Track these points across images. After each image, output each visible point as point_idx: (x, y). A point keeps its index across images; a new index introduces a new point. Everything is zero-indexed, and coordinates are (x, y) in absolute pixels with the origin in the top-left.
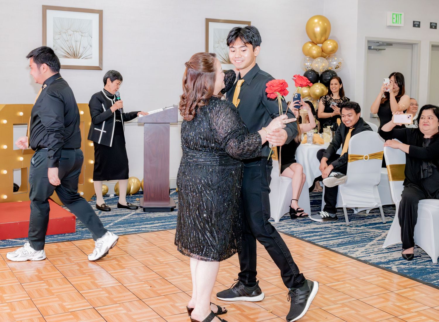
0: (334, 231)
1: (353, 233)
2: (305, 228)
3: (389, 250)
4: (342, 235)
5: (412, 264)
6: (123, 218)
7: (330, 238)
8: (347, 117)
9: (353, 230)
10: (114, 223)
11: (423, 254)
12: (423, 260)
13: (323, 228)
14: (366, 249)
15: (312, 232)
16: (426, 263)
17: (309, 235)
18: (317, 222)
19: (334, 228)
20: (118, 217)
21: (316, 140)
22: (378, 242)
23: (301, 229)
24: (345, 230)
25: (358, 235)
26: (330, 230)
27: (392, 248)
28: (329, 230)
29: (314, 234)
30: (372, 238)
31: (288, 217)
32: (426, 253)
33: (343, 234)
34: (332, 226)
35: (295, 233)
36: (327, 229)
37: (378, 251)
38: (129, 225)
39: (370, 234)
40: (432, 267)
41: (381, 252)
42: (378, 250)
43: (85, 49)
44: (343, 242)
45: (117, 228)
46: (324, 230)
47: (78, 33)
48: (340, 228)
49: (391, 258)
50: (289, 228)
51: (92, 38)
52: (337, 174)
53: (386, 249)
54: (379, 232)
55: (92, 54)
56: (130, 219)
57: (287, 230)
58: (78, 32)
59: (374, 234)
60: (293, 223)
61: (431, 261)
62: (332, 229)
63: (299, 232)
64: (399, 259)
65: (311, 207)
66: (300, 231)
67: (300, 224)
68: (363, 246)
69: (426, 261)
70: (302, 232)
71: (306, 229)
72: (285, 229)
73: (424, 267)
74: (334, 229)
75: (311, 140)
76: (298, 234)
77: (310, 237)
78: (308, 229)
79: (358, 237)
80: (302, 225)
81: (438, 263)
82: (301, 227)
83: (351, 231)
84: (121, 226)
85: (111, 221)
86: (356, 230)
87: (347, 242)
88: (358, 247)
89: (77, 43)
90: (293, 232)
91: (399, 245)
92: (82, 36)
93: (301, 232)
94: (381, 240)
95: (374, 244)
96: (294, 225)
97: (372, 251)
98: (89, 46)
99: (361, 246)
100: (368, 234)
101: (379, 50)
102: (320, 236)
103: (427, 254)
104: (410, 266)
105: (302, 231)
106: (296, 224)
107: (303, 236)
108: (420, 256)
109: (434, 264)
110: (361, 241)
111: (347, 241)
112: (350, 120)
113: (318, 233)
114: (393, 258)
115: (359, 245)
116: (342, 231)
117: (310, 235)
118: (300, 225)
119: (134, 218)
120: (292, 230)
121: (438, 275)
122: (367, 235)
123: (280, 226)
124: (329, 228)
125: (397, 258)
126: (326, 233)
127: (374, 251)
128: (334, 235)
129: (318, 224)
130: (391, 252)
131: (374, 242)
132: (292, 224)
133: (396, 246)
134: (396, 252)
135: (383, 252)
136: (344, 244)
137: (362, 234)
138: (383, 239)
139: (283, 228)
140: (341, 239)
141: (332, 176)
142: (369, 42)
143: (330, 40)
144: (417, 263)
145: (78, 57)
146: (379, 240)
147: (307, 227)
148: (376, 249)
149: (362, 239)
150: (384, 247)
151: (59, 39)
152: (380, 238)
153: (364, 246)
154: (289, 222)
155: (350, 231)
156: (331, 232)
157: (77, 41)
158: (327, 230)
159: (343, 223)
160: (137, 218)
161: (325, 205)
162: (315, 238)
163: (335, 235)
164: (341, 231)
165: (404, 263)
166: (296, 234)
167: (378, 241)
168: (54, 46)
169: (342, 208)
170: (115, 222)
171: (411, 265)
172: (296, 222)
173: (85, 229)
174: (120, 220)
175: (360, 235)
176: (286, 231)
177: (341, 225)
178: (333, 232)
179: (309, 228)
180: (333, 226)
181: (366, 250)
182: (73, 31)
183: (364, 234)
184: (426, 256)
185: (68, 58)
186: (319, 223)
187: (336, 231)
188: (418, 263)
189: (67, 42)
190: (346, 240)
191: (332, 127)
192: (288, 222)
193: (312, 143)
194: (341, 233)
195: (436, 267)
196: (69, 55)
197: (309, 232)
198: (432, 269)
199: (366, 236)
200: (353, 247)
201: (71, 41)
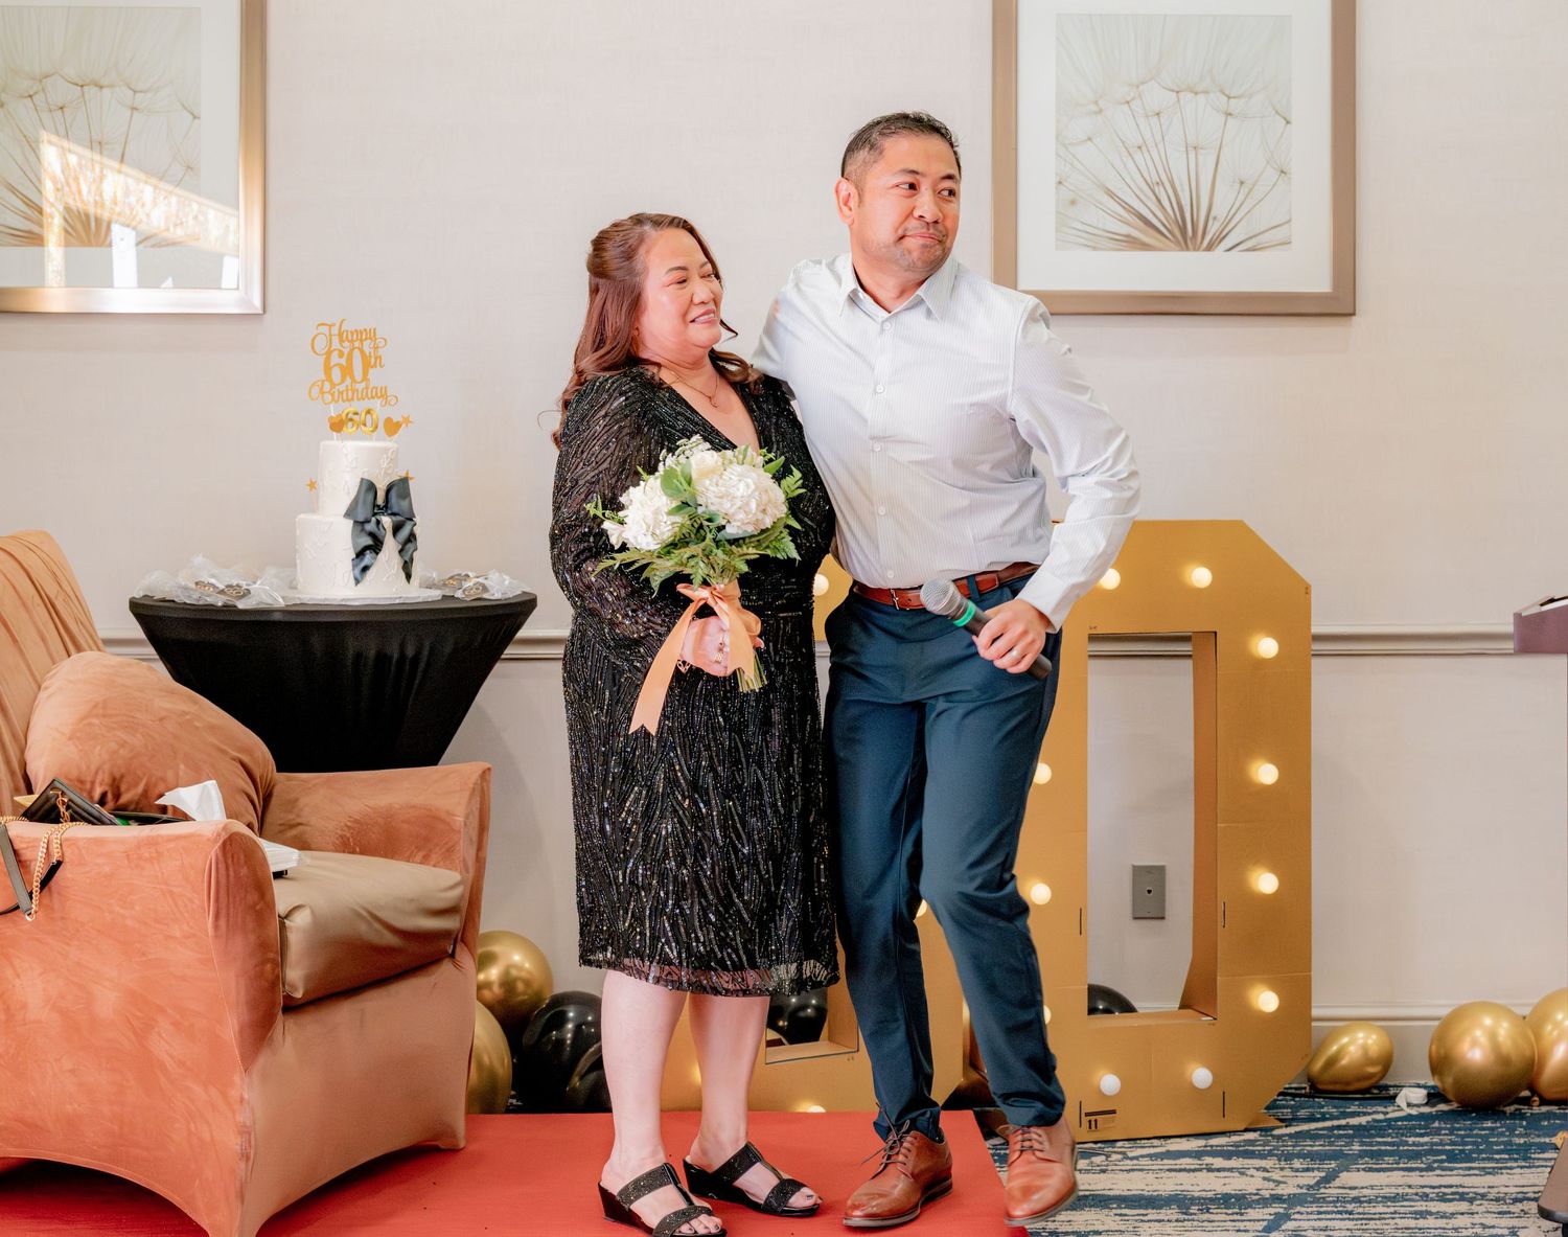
43: (1245, 190)
47: (1201, 98)
51: (1288, 122)
55: (1289, 221)
58: (1206, 92)
89: (1201, 158)
92: (1228, 115)
98: (1271, 173)
145: (1206, 242)
151: (1090, 139)
157: (1196, 149)
168: (1059, 184)
182: (1173, 90)
185: (1146, 247)
189: (1138, 157)
196: (1151, 232)
201: (1161, 146)
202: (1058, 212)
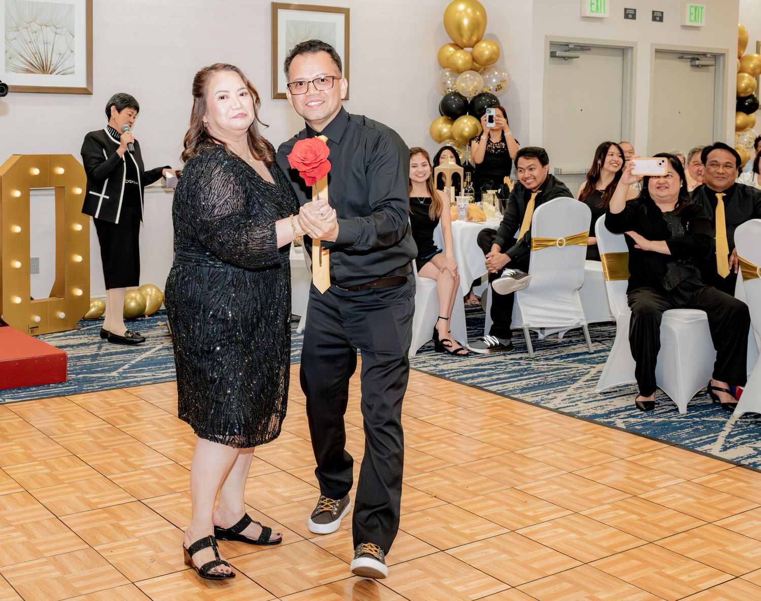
0: (510, 368)
1: (543, 370)
2: (462, 364)
3: (606, 395)
4: (524, 374)
5: (647, 417)
6: (144, 356)
7: (507, 379)
8: (527, 171)
9: (542, 365)
10: (131, 365)
11: (661, 400)
12: (663, 409)
13: (492, 364)
14: (570, 395)
15: (476, 371)
16: (669, 414)
17: (470, 375)
18: (480, 354)
19: (511, 364)
20: (134, 354)
21: (472, 215)
22: (586, 383)
23: (455, 366)
24: (528, 366)
25: (551, 373)
26: (504, 367)
27: (611, 392)
28: (502, 366)
29: (479, 373)
30: (576, 378)
31: (429, 347)
32: (669, 398)
33: (526, 373)
34: (505, 359)
35: (446, 373)
36: (497, 366)
37: (589, 398)
38: (158, 368)
39: (571, 371)
40: (679, 420)
41: (593, 398)
42: (589, 396)
43: (61, 56)
44: (530, 386)
45: (137, 372)
46: (495, 366)
47: (48, 27)
48: (520, 363)
49: (611, 408)
50: (436, 366)
51: (73, 37)
52: (514, 272)
53: (600, 393)
54: (585, 367)
55: (74, 66)
56: (157, 357)
57: (433, 368)
58: (49, 26)
59: (578, 371)
60: (439, 357)
61: (677, 410)
62: (506, 365)
63: (453, 371)
64: (623, 409)
65: (468, 330)
66: (453, 369)
67: (451, 358)
68: (563, 391)
69: (668, 410)
70: (458, 370)
71: (464, 366)
72: (428, 366)
73: (667, 419)
74: (509, 364)
75: (465, 214)
76: (451, 375)
77: (472, 378)
78: (467, 366)
79: (553, 376)
80: (456, 360)
81: (687, 414)
82: (454, 362)
83: (539, 367)
84: (144, 368)
85: (124, 361)
86: (547, 365)
87: (536, 385)
88: (555, 392)
89: (48, 46)
90: (443, 371)
91: (622, 387)
92: (56, 33)
93: (456, 371)
94: (591, 380)
95: (580, 387)
96: (442, 360)
97: (579, 398)
98: (69, 52)
99: (560, 390)
100: (568, 372)
101: (569, 58)
102: (488, 376)
103: (671, 400)
104: (645, 419)
105: (455, 369)
106: (445, 358)
107: (461, 377)
108: (658, 404)
109: (682, 415)
110: (557, 383)
111: (535, 383)
112: (532, 177)
113: (485, 372)
114: (615, 407)
115: (557, 389)
116: (524, 368)
117: (473, 374)
118: (452, 360)
119: (164, 356)
120: (440, 367)
121: (690, 432)
122: (566, 373)
123: (420, 363)
124: (502, 364)
125: (622, 408)
126: (500, 372)
127: (582, 398)
128: (512, 375)
129: (482, 358)
130: (609, 398)
131: (580, 383)
132: (438, 359)
133: (616, 389)
134: (618, 398)
135: (598, 398)
136: (531, 388)
137: (558, 371)
138: (595, 378)
139: (425, 365)
140: (525, 381)
141: (506, 276)
142: (552, 44)
143: (486, 40)
144: (655, 414)
145: (50, 72)
146: (587, 381)
147: (465, 362)
148: (585, 395)
149: (559, 380)
150: (598, 390)
151: (15, 39)
152: (588, 377)
153: (565, 390)
154: (433, 356)
155: (536, 367)
156: (505, 369)
157: (47, 43)
158: (499, 367)
159: (524, 355)
160: (167, 355)
161: (492, 326)
162: (481, 379)
163: (514, 374)
164: (522, 367)
165: (633, 414)
166: (449, 374)
167: (585, 381)
168: (6, 52)
169: (522, 330)
170: (131, 362)
171: (645, 417)
172: (445, 355)
173: (82, 375)
174: (139, 359)
175: (554, 372)
176: (431, 370)
177: (521, 359)
178: (510, 370)
179: (469, 364)
180: (507, 360)
181: (568, 397)
182: (40, 25)
183: (562, 371)
184: (670, 403)
185: (32, 72)
186: (483, 356)
187: (514, 368)
188: (657, 414)
189: (30, 45)
190: (533, 382)
191: (499, 192)
192: (431, 354)
193: (466, 219)
194: (524, 372)
195: (686, 420)
196: (34, 68)
197: (470, 371)
198: (680, 422)
199: (565, 375)
200: (547, 393)
201: (36, 42)
202: (6, 61)
